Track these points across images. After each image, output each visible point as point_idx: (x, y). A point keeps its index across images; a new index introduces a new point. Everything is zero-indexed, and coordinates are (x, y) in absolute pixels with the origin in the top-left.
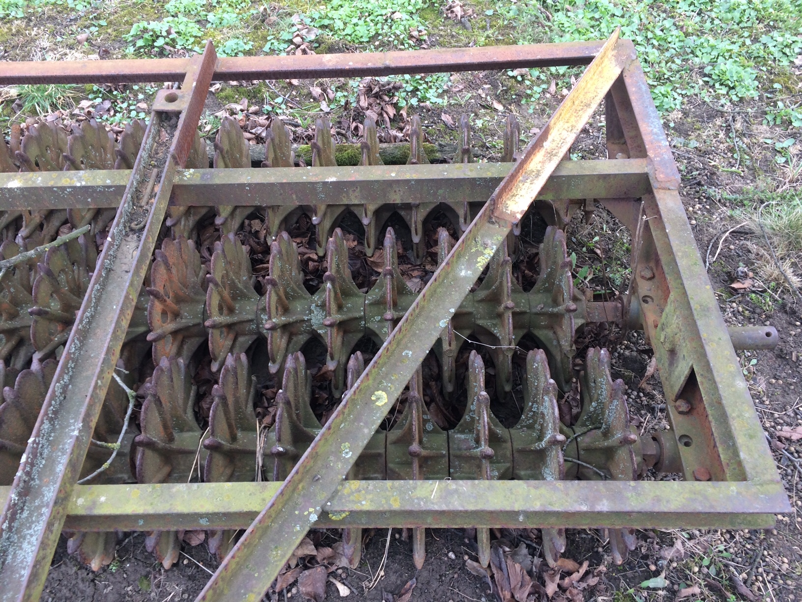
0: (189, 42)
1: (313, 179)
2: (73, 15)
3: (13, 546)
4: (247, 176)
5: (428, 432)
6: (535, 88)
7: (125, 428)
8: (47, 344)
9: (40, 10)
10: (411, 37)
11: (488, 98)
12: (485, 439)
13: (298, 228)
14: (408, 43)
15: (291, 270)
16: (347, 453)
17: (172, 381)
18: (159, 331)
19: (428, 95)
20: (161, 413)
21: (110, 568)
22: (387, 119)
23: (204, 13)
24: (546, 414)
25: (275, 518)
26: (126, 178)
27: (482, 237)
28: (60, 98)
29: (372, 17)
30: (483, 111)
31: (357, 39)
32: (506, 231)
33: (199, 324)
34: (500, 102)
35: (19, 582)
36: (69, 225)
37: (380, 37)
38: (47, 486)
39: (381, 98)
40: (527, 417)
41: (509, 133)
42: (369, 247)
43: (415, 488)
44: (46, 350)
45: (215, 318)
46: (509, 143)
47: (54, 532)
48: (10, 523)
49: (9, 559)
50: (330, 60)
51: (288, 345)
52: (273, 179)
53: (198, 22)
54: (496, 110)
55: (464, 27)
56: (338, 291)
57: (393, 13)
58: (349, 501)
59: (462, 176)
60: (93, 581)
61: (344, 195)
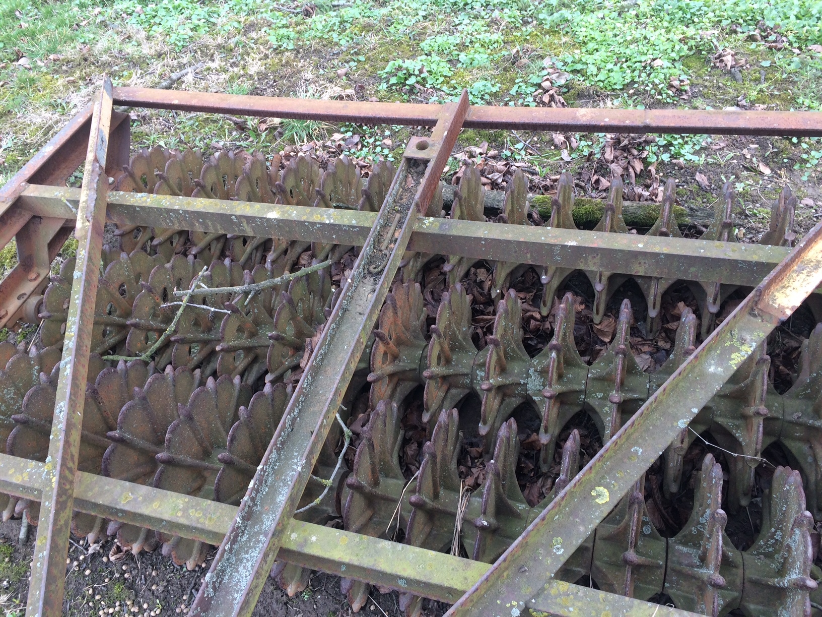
0: (439, 82)
1: (552, 241)
2: (336, 50)
3: (231, 567)
4: (484, 231)
5: (645, 535)
6: (813, 153)
7: (338, 466)
8: (279, 367)
9: (308, 43)
10: (671, 86)
11: (754, 159)
12: (716, 565)
13: (523, 282)
14: (666, 93)
15: (513, 329)
16: (558, 549)
17: (385, 426)
18: (379, 373)
19: (682, 152)
20: (372, 458)
21: (303, 595)
22: (633, 174)
23: (457, 53)
24: (794, 548)
25: (476, 602)
26: (370, 220)
27: (740, 330)
28: (316, 129)
29: (629, 63)
30: (745, 173)
31: (610, 85)
32: (770, 327)
33: (415, 370)
34: (767, 165)
35: (232, 604)
36: (310, 252)
37: (636, 86)
38: (267, 514)
39: (629, 151)
40: (766, 544)
41: (782, 209)
42: (598, 313)
43: (631, 607)
44: (277, 373)
45: (434, 369)
46: (780, 220)
47: (268, 562)
48: (231, 546)
49: (225, 580)
50: (584, 115)
51: (500, 406)
52: (510, 236)
53: (450, 61)
54: (761, 174)
55: (734, 78)
56: (562, 361)
57: (654, 60)
58: (556, 604)
59: (722, 256)
60: (286, 604)
61: (582, 260)
